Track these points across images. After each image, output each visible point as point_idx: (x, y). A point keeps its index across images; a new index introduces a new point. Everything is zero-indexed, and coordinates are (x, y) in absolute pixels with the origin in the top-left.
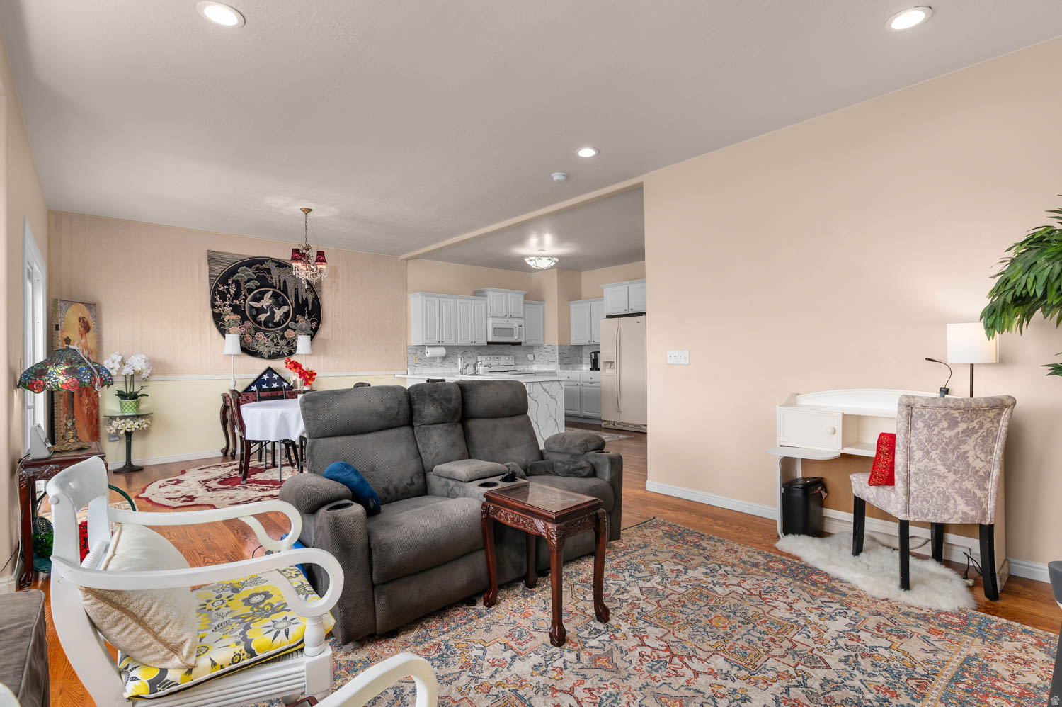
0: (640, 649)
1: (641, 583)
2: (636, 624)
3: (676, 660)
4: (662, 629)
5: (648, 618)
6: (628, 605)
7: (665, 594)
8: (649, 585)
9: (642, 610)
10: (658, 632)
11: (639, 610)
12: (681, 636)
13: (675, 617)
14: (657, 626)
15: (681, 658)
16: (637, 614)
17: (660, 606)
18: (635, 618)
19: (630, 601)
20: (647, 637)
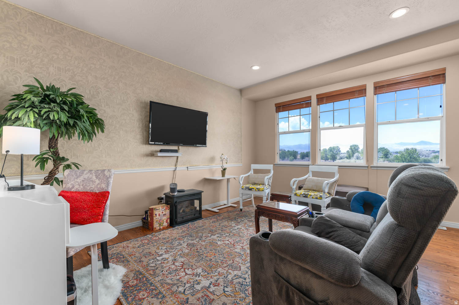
0: (243, 245)
1: (239, 273)
2: (244, 253)
3: (232, 243)
4: (235, 251)
5: (239, 255)
6: (247, 260)
7: (228, 267)
8: (236, 272)
9: (241, 258)
10: (236, 250)
11: (242, 258)
12: (228, 249)
13: (228, 256)
14: (236, 252)
15: (231, 244)
16: (244, 256)
17: (233, 260)
18: (244, 255)
19: (246, 262)
20: (240, 249)
